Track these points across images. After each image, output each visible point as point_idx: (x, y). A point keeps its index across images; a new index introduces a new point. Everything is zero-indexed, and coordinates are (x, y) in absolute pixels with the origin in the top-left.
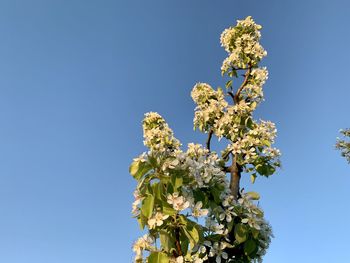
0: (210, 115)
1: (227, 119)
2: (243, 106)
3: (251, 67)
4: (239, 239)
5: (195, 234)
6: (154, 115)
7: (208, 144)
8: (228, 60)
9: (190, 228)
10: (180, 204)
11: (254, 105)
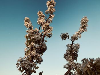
0: (41, 22)
1: (44, 26)
2: (48, 24)
3: (51, 14)
4: (42, 49)
5: (35, 48)
6: (28, 18)
7: (40, 28)
8: (47, 10)
9: (34, 47)
10: (33, 44)
11: (50, 23)
